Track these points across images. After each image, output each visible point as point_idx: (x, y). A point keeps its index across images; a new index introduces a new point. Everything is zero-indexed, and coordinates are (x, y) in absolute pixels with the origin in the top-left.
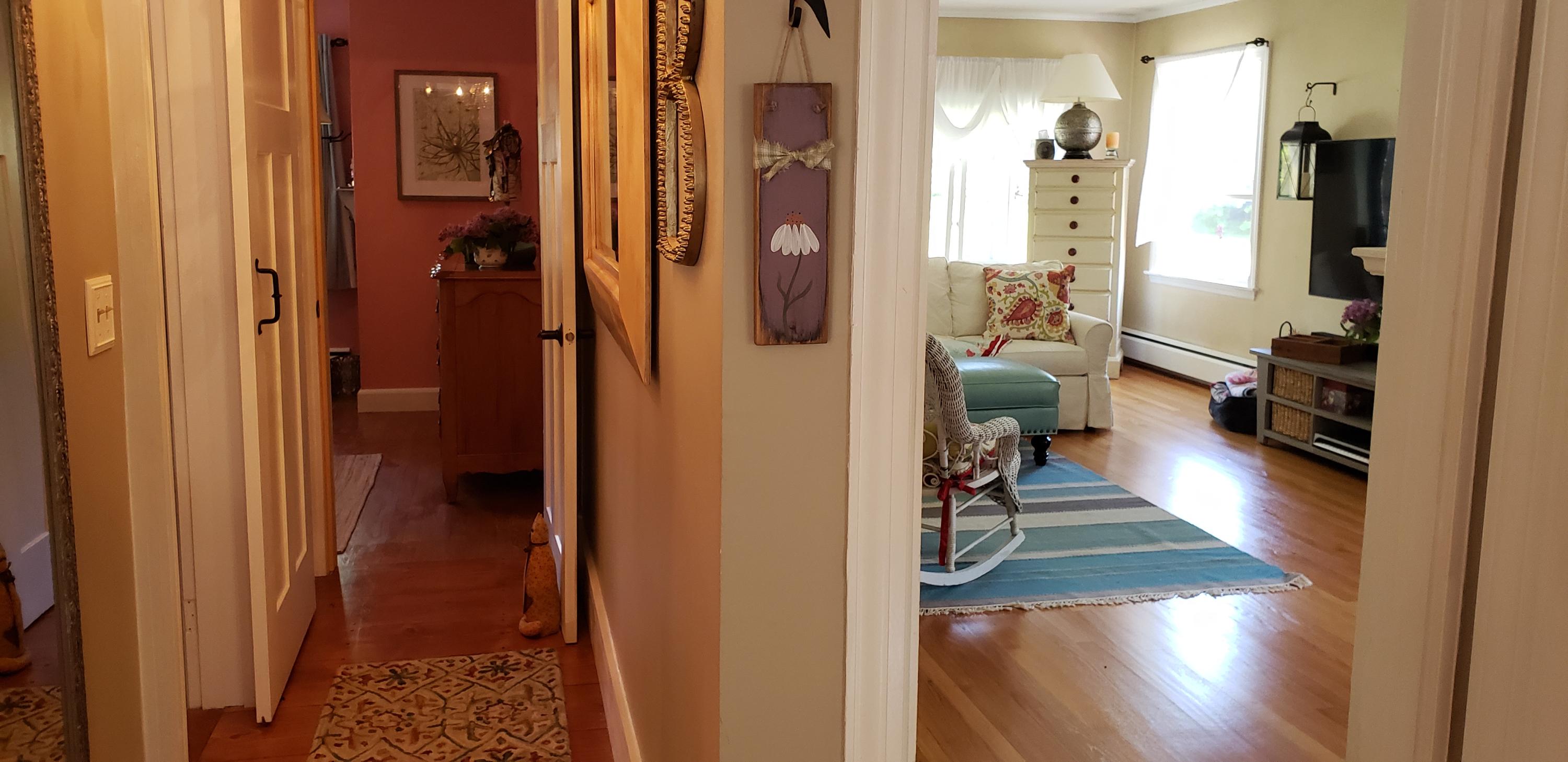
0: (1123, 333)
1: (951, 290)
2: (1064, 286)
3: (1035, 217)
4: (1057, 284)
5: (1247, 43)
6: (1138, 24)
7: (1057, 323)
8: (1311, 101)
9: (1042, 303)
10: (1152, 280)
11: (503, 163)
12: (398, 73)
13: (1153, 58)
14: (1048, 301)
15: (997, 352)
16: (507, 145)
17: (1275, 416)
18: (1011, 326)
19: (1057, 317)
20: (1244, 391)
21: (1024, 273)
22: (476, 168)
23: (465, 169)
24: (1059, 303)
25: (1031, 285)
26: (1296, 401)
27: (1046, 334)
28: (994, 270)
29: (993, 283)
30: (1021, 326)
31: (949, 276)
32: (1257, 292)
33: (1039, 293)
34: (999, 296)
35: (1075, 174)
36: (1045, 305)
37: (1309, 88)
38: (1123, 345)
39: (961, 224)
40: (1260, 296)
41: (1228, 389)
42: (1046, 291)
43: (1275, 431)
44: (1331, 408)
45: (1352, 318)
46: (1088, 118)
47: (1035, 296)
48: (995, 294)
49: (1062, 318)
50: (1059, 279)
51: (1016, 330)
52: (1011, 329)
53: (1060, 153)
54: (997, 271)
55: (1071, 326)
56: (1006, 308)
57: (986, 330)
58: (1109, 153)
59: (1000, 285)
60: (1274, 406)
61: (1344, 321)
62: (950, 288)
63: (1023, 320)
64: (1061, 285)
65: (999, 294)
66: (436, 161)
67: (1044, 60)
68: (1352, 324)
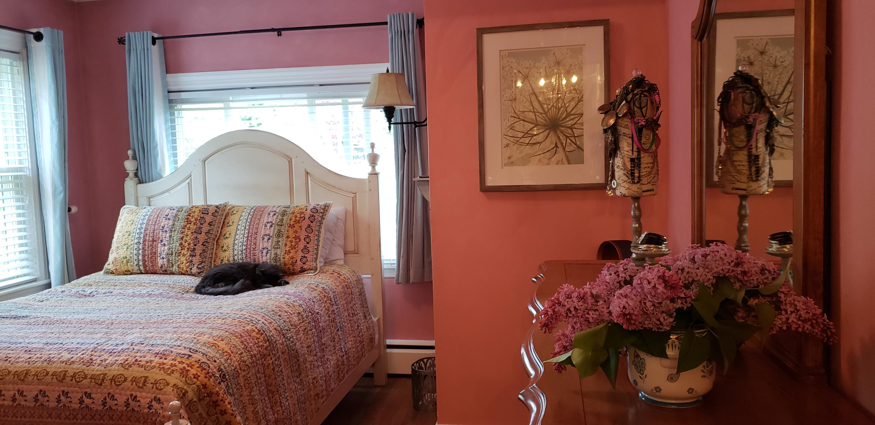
11: (632, 138)
12: (481, 32)
16: (641, 108)
22: (579, 147)
23: (564, 149)
66: (527, 140)
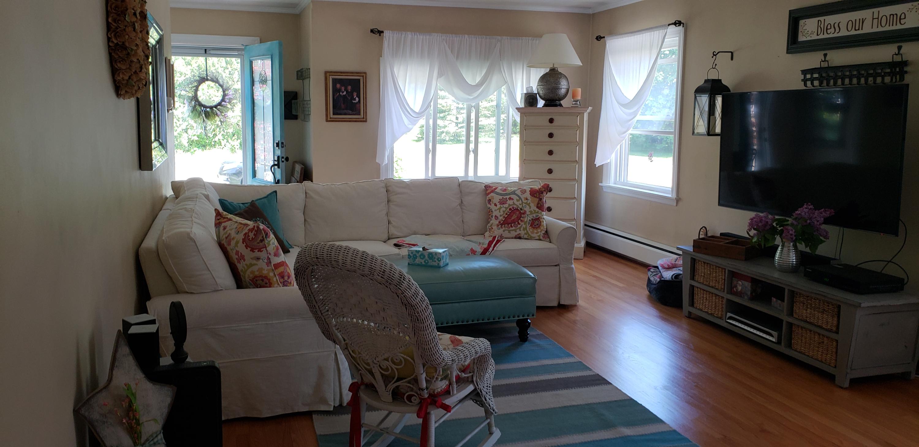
0: (586, 225)
1: (462, 202)
2: (541, 199)
3: (525, 147)
4: (536, 197)
5: (669, 25)
6: (593, 14)
7: (537, 226)
8: (716, 65)
9: (526, 211)
10: (604, 190)
13: (604, 37)
14: (530, 210)
15: (493, 249)
17: (696, 297)
18: (504, 229)
19: (537, 222)
20: (672, 276)
21: (513, 189)
24: (538, 211)
25: (518, 198)
26: (712, 287)
27: (529, 235)
28: (492, 187)
29: (491, 196)
30: (511, 229)
31: (461, 192)
32: (678, 200)
33: (524, 205)
34: (495, 207)
35: (551, 117)
36: (528, 213)
37: (714, 55)
38: (586, 234)
39: (476, 151)
40: (680, 203)
41: (660, 272)
42: (528, 203)
43: (696, 308)
44: (740, 294)
45: (755, 227)
46: (560, 78)
47: (521, 206)
48: (493, 205)
49: (540, 222)
50: (538, 194)
51: (508, 231)
52: (504, 231)
53: (541, 103)
54: (494, 187)
55: (547, 228)
56: (501, 216)
57: (487, 231)
58: (574, 103)
59: (496, 199)
60: (696, 289)
61: (750, 230)
62: (461, 200)
63: (512, 225)
64: (539, 198)
65: (496, 205)
67: (530, 38)
68: (755, 232)
